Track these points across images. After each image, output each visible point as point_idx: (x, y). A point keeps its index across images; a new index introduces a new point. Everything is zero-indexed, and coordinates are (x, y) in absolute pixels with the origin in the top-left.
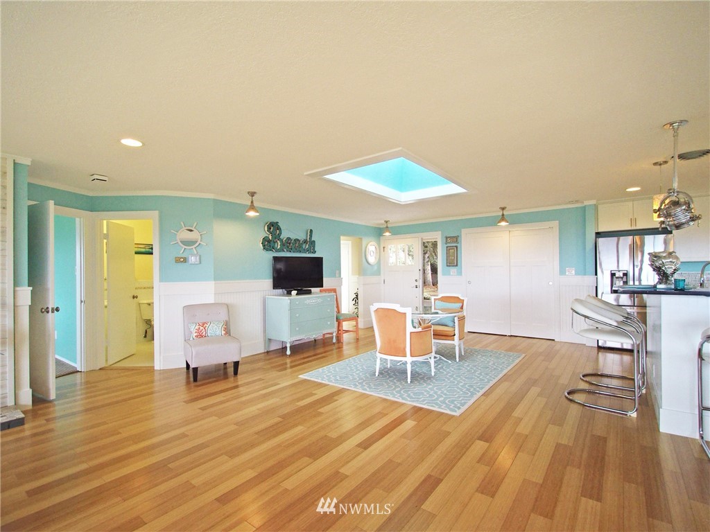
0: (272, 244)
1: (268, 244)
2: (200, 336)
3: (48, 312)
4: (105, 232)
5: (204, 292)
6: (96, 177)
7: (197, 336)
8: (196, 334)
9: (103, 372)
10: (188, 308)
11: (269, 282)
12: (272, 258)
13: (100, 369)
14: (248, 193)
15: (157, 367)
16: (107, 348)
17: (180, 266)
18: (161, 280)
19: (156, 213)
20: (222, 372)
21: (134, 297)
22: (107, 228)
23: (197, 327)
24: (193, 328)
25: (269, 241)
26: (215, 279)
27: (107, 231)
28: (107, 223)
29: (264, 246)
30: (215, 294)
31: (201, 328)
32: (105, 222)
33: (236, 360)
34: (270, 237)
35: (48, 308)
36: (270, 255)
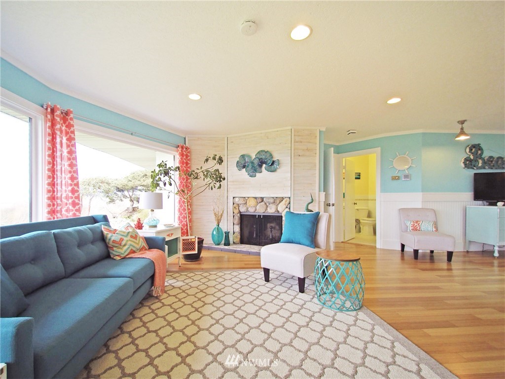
0: (473, 163)
1: (469, 163)
2: (415, 229)
3: (330, 206)
4: (344, 165)
5: (415, 200)
6: (351, 131)
7: (413, 229)
8: (412, 228)
9: (343, 244)
10: (402, 210)
11: (470, 195)
12: (473, 175)
13: (342, 242)
14: (458, 122)
15: (378, 246)
16: (344, 231)
17: (395, 182)
18: (382, 191)
19: (379, 149)
20: (428, 258)
21: (355, 204)
22: (345, 162)
23: (412, 223)
24: (409, 224)
25: (471, 161)
26: (422, 191)
27: (345, 164)
28: (345, 159)
29: (465, 165)
30: (422, 202)
31: (416, 224)
32: (344, 159)
33: (450, 251)
34: (472, 157)
35: (329, 204)
36: (471, 172)
